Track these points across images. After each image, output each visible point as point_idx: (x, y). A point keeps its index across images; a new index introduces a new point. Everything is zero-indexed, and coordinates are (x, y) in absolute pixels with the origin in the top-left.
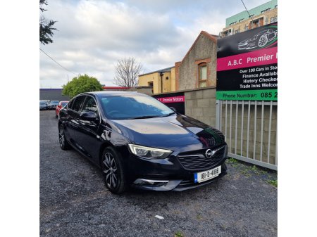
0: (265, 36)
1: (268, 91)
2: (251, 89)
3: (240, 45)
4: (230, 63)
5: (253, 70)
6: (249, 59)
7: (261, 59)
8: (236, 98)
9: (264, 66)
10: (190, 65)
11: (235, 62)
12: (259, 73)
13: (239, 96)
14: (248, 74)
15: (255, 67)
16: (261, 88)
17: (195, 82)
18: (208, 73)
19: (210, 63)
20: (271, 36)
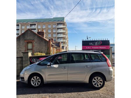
4: (87, 48)
17: (24, 50)
18: (33, 46)
19: (34, 43)
20: (98, 43)
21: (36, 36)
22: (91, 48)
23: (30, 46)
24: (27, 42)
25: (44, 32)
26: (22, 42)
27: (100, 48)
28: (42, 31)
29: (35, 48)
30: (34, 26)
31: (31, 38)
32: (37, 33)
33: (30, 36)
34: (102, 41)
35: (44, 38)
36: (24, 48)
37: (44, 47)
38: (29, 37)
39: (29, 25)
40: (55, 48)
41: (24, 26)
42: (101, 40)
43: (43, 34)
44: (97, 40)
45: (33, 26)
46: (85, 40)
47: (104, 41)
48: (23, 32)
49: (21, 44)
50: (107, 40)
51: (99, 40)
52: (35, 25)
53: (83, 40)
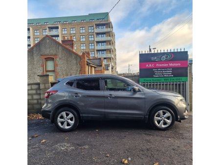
0: (164, 57)
1: (167, 78)
2: (159, 77)
3: (152, 58)
4: (147, 66)
5: (160, 69)
6: (157, 65)
7: (163, 65)
8: (152, 81)
9: (165, 68)
10: (35, 58)
11: (150, 65)
12: (163, 71)
13: (153, 80)
14: (157, 71)
15: (161, 68)
16: (164, 77)
17: (42, 72)
18: (55, 65)
19: (58, 59)
20: (167, 57)
21: (60, 48)
22: (155, 65)
23: (50, 65)
24: (45, 59)
25: (73, 40)
26: (36, 58)
27: (171, 65)
28: (70, 39)
29: (58, 69)
30: (56, 30)
31: (52, 51)
32: (61, 42)
33: (49, 48)
34: (174, 53)
35: (74, 51)
36: (41, 68)
37: (74, 67)
38: (49, 50)
39: (48, 29)
40: (93, 68)
41: (38, 31)
42: (172, 51)
43: (73, 44)
44: (166, 51)
45: (54, 30)
46: (143, 53)
47: (177, 52)
48: (36, 42)
49: (35, 63)
50: (183, 50)
51: (169, 51)
52: (57, 28)
53: (141, 53)
